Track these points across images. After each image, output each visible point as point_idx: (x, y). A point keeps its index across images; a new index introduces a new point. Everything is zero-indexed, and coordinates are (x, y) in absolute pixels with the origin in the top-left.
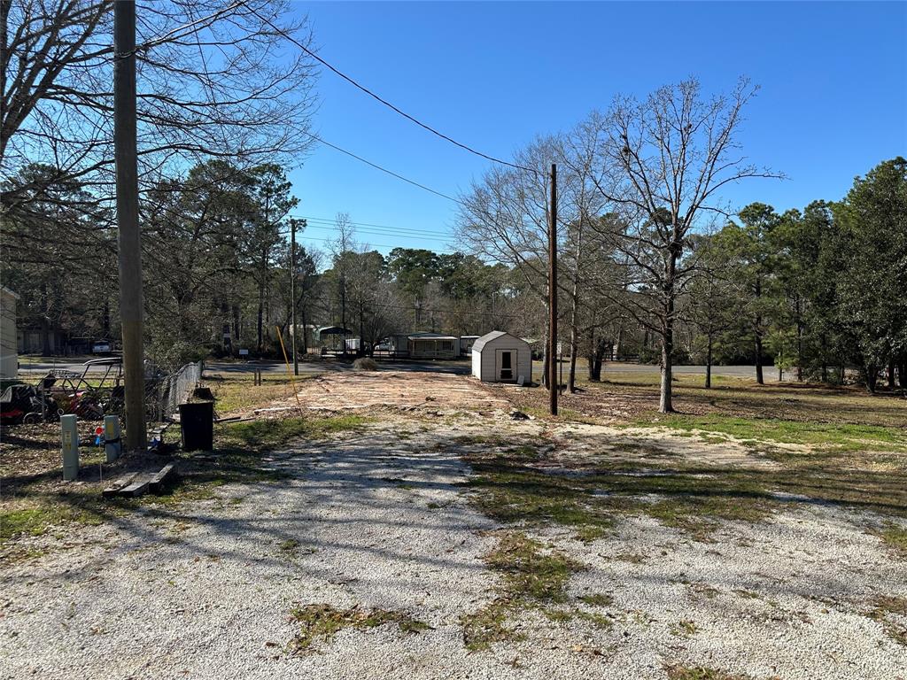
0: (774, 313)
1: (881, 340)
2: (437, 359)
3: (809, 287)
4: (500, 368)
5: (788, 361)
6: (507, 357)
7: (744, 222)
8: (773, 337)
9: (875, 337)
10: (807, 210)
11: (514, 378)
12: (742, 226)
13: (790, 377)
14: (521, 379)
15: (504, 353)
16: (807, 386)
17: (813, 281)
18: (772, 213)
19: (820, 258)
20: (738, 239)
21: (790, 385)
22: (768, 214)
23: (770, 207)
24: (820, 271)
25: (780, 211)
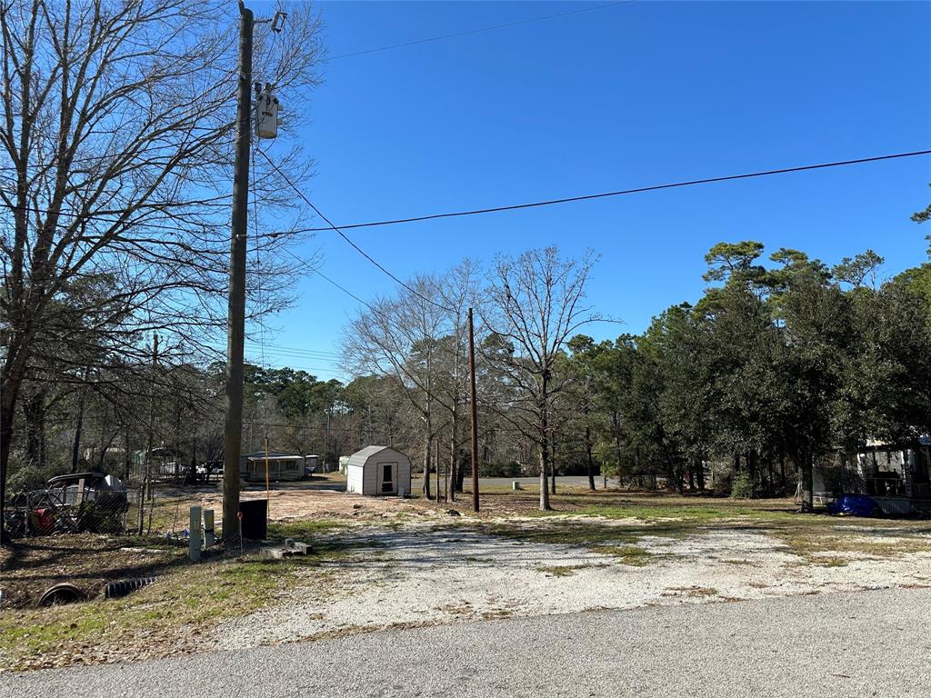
0: (600, 427)
1: (695, 446)
2: (280, 481)
3: (628, 405)
4: (381, 481)
5: (612, 469)
6: (388, 470)
7: (571, 350)
8: (600, 448)
9: (690, 443)
10: (618, 341)
11: (394, 491)
12: (570, 353)
13: (614, 483)
14: (401, 491)
15: (385, 467)
16: (629, 491)
17: (631, 400)
18: (593, 343)
19: (634, 381)
20: (568, 365)
21: (616, 490)
22: (590, 343)
23: (591, 339)
24: (635, 393)
25: (597, 342)
